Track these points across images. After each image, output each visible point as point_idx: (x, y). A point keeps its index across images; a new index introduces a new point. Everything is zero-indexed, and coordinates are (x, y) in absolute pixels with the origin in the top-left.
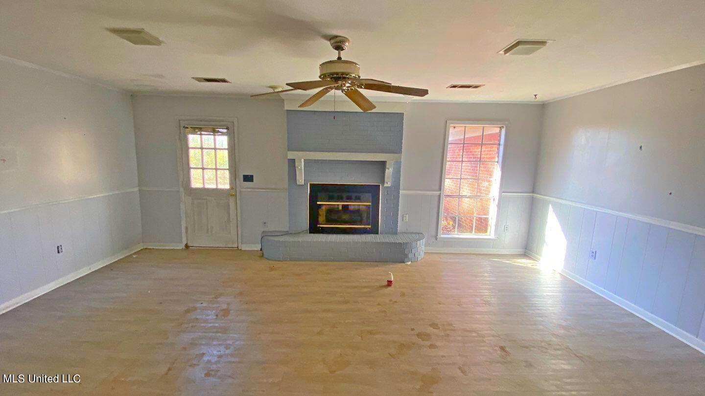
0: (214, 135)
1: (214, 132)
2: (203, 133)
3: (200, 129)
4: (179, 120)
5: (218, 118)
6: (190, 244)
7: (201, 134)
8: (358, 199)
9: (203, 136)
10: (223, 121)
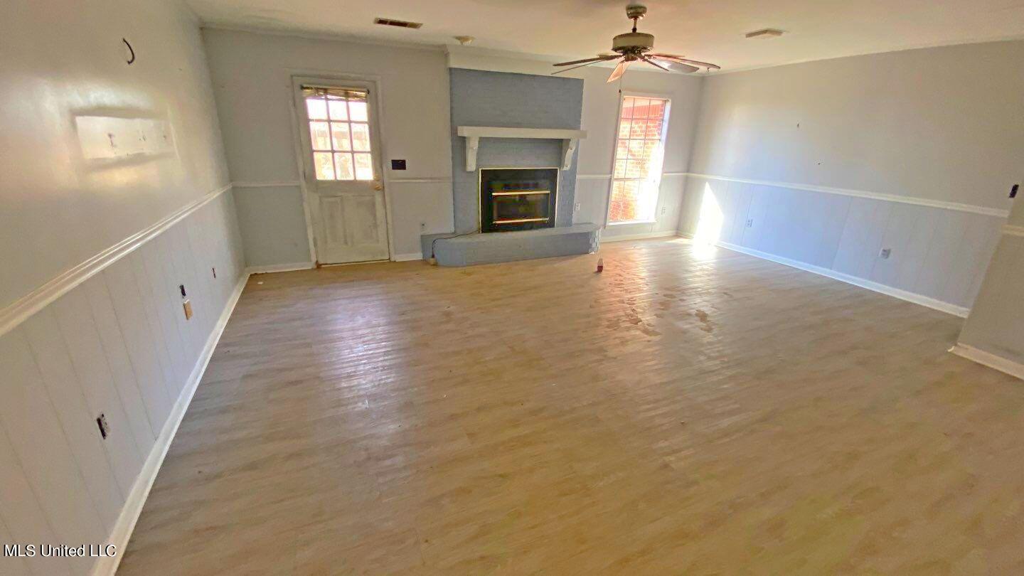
0: (347, 101)
1: (347, 95)
2: (329, 97)
3: (326, 91)
4: (292, 76)
5: (353, 75)
6: (321, 262)
7: (327, 99)
8: (536, 187)
9: (330, 102)
10: (359, 79)
